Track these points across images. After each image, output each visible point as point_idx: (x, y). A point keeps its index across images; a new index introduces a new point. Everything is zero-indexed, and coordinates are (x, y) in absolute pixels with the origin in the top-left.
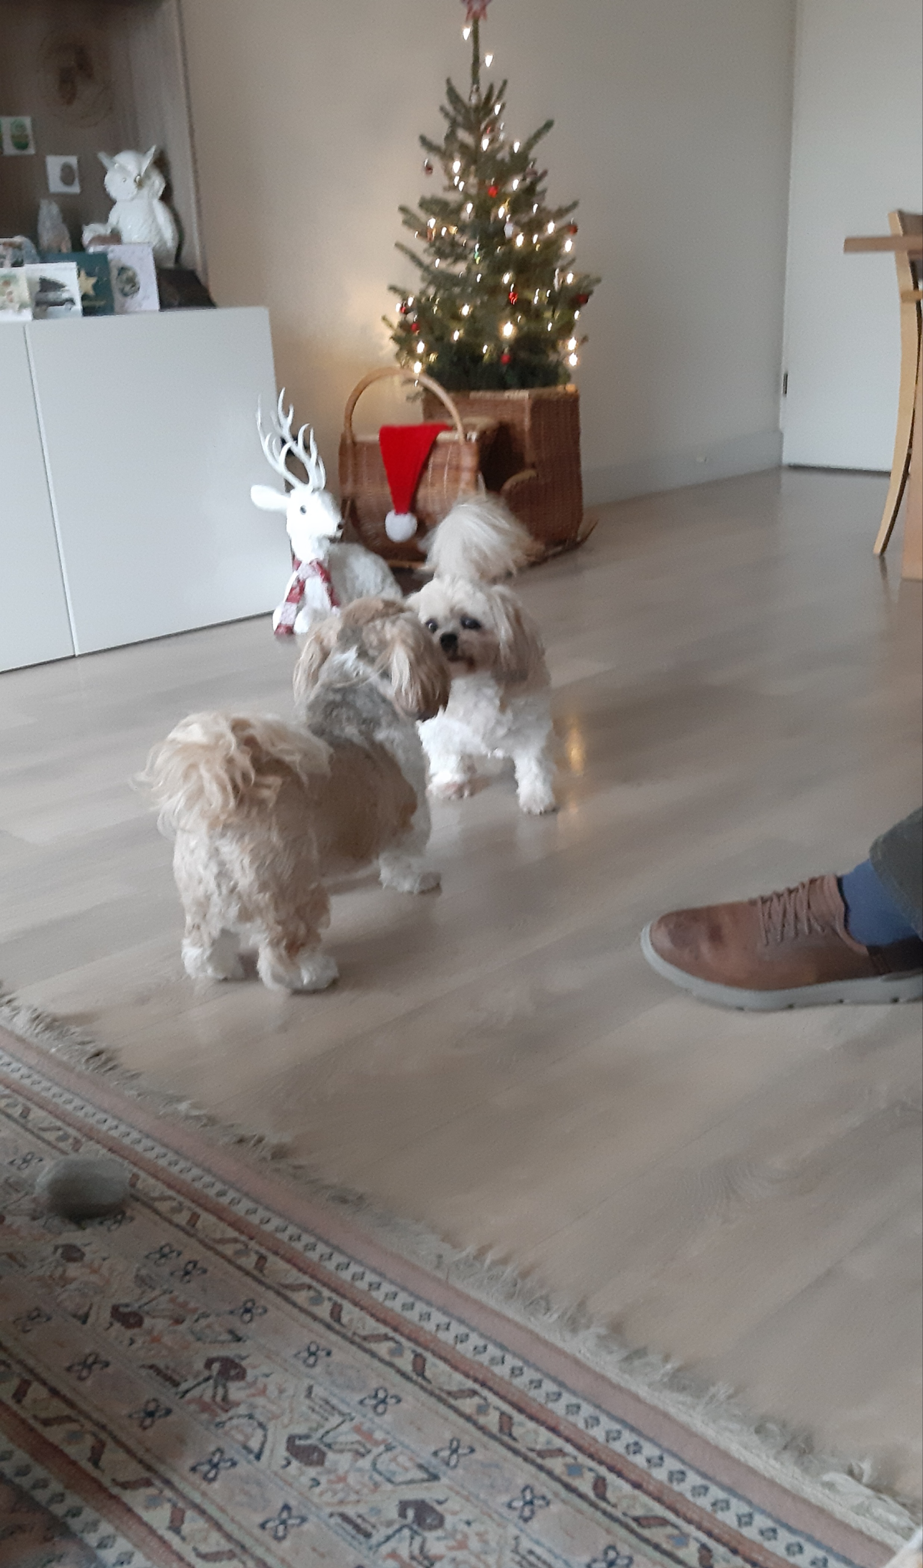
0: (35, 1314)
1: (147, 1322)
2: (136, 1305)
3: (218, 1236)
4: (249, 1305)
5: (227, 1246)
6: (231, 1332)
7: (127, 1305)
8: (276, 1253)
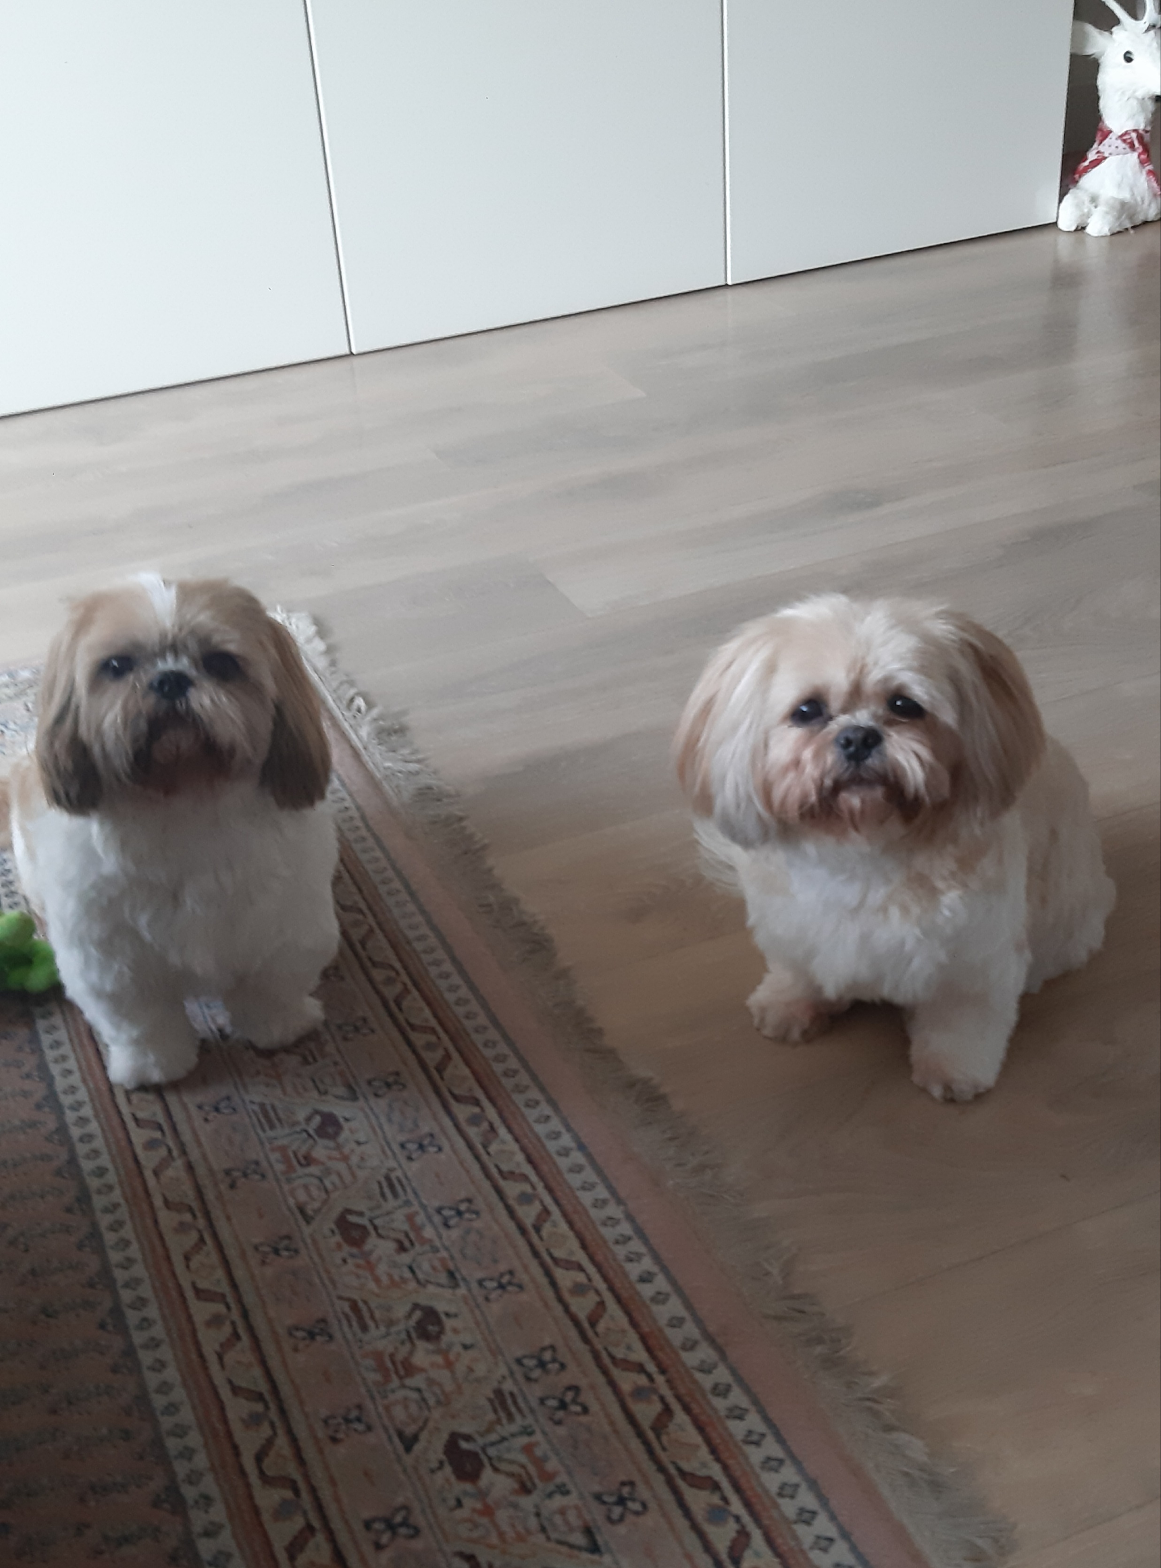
0: (354, 1414)
1: (487, 1475)
2: (481, 1441)
3: (620, 1353)
4: (626, 1491)
5: (626, 1374)
6: (588, 1531)
7: (468, 1438)
8: (687, 1409)
